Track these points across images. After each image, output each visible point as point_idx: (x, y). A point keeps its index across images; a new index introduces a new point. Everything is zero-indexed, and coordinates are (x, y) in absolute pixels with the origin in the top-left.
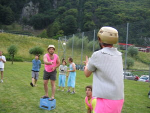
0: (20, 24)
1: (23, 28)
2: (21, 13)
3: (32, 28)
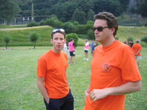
0: (128, 14)
1: (131, 17)
2: (128, 4)
3: (140, 16)
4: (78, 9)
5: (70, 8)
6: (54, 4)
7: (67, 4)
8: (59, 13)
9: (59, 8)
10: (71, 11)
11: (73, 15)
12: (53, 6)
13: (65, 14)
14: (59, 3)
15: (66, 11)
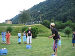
4: (70, 16)
5: (66, 15)
6: (58, 14)
7: (64, 14)
8: (59, 18)
9: (59, 16)
10: (66, 17)
11: (67, 19)
12: (57, 15)
13: (63, 19)
14: (60, 14)
15: (63, 17)
